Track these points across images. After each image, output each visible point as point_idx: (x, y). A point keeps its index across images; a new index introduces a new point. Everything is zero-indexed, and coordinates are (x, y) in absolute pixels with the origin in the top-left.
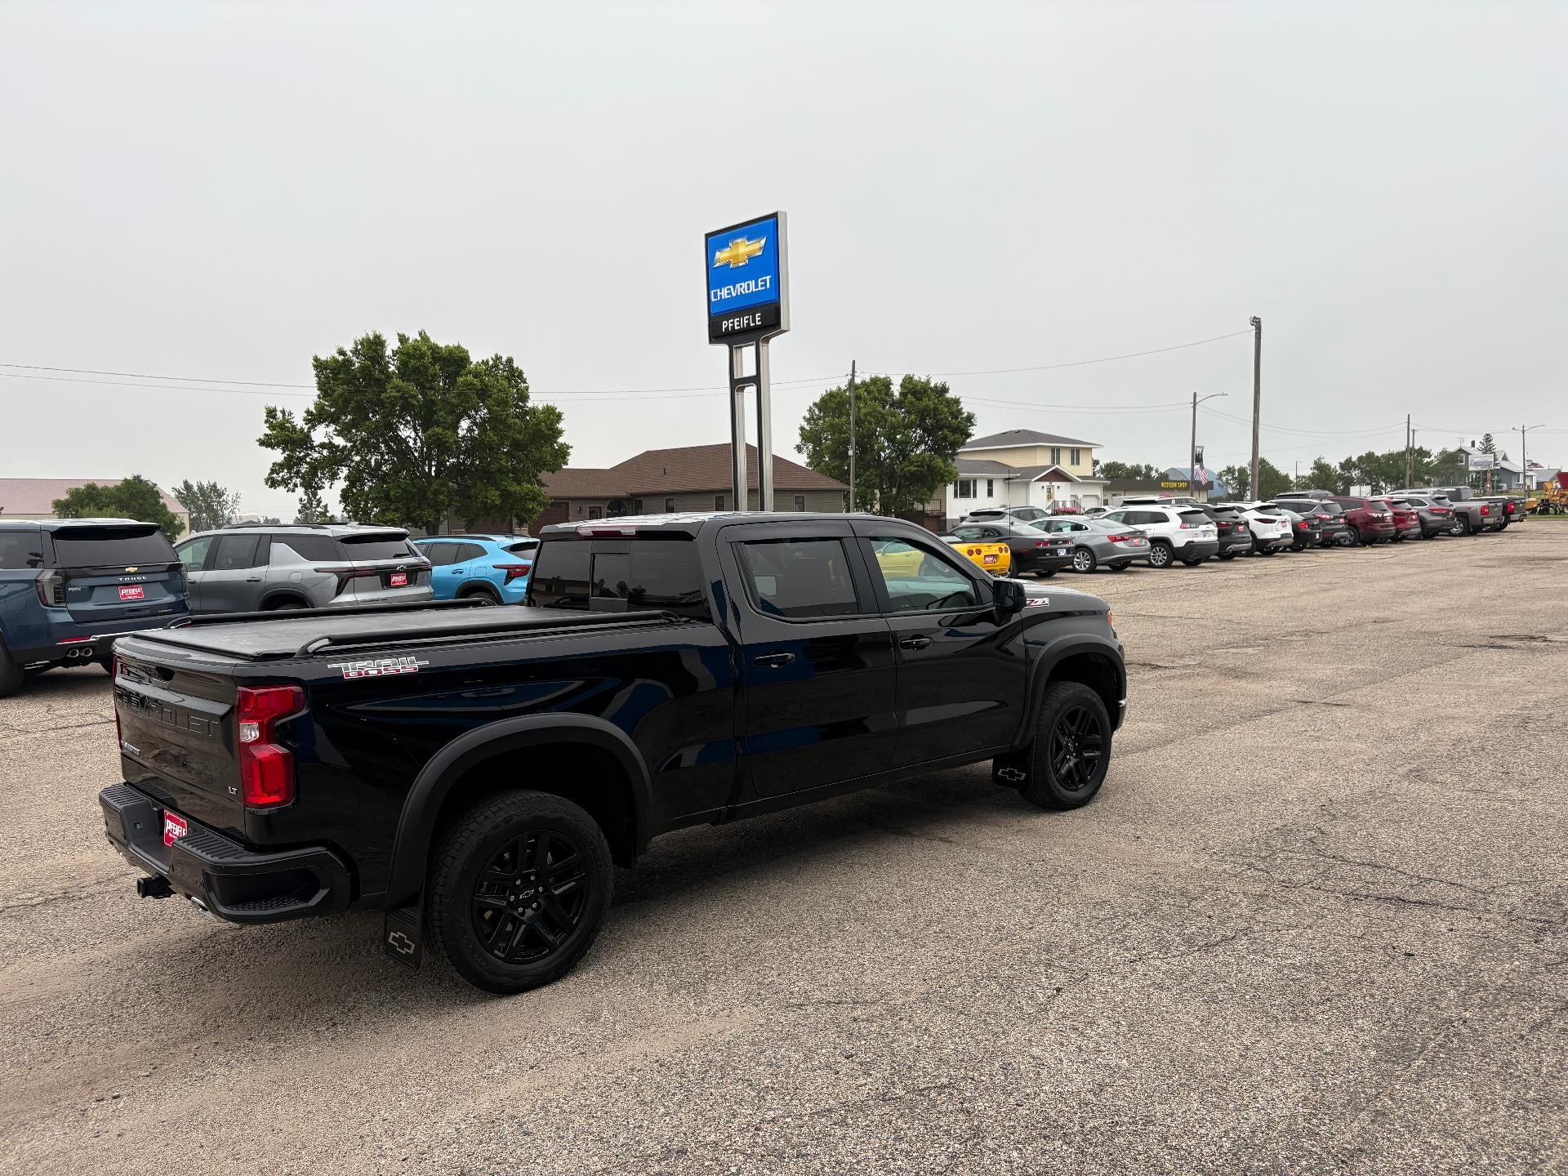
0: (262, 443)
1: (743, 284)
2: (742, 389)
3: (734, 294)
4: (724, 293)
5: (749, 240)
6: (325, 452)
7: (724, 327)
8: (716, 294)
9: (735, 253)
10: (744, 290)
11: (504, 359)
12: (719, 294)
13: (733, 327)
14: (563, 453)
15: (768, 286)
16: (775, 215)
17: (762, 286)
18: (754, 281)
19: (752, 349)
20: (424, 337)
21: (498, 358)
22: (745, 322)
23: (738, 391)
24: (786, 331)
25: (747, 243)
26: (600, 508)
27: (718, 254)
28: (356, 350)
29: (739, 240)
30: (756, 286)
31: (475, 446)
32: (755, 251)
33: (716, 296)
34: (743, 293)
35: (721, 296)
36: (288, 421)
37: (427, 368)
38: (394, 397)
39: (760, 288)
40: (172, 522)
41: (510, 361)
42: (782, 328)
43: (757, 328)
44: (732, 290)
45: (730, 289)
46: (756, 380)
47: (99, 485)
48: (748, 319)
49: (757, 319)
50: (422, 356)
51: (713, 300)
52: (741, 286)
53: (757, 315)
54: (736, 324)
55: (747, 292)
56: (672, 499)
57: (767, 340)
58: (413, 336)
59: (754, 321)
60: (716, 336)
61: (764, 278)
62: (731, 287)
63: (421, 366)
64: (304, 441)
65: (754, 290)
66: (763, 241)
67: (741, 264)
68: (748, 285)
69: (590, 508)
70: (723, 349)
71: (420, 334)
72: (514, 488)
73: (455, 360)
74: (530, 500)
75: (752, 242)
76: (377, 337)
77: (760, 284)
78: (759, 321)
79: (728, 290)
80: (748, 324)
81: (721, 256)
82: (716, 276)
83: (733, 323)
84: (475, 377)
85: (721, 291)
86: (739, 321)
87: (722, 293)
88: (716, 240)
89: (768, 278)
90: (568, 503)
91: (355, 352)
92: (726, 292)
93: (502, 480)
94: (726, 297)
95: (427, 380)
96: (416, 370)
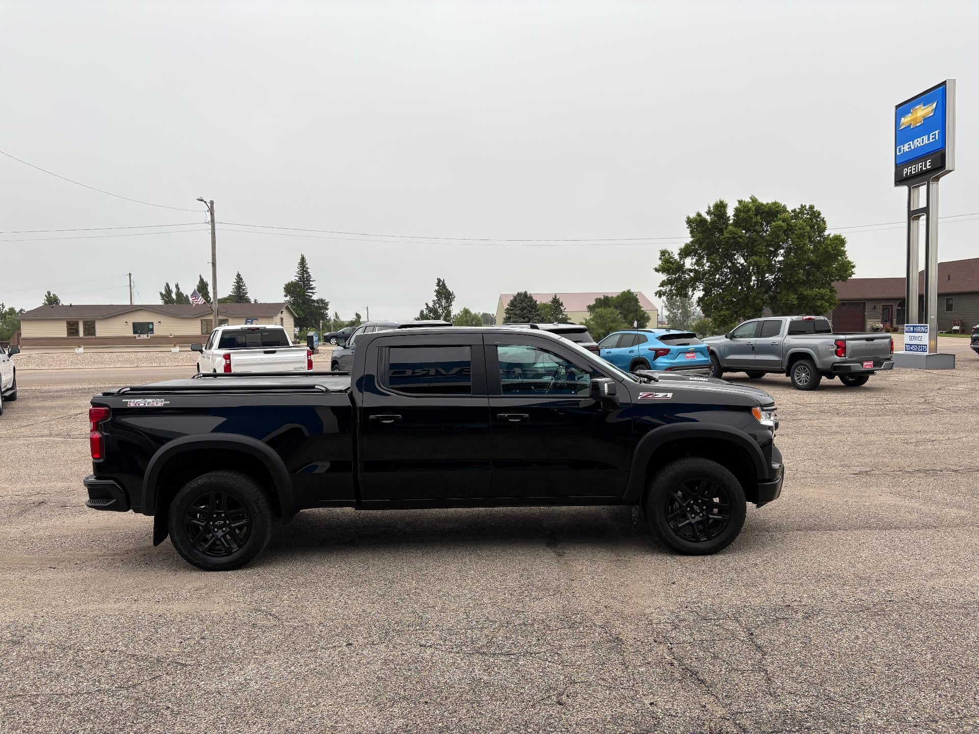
0: (657, 270)
1: (919, 139)
2: (918, 218)
3: (913, 148)
4: (906, 148)
5: (924, 105)
6: (692, 274)
7: (905, 173)
8: (900, 149)
9: (914, 116)
10: (920, 143)
11: (807, 207)
12: (902, 149)
13: (911, 172)
14: (847, 267)
15: (937, 138)
16: (944, 83)
17: (932, 139)
18: (927, 136)
19: (925, 187)
20: (754, 200)
21: (803, 207)
22: (920, 167)
23: (913, 220)
24: (951, 171)
25: (923, 108)
26: (892, 306)
27: (903, 119)
28: (709, 211)
29: (918, 107)
30: (929, 140)
31: (787, 266)
32: (929, 113)
33: (900, 151)
34: (919, 145)
35: (904, 150)
36: (671, 258)
37: (751, 218)
38: (728, 237)
39: (931, 141)
40: (643, 316)
41: (812, 207)
42: (947, 169)
43: (928, 172)
44: (911, 144)
45: (910, 144)
46: (926, 210)
47: (610, 296)
48: (922, 165)
49: (928, 164)
50: (749, 210)
51: (898, 154)
52: (918, 141)
53: (928, 161)
54: (913, 169)
55: (921, 144)
56: (952, 299)
57: (937, 179)
58: (747, 199)
59: (926, 166)
60: (900, 180)
61: (934, 133)
62: (911, 142)
63: (748, 217)
64: (680, 268)
65: (927, 142)
66: (934, 105)
67: (918, 125)
68: (923, 139)
69: (883, 306)
70: (904, 189)
71: (751, 198)
72: (808, 292)
73: (772, 212)
74: (819, 299)
75: (926, 107)
76: (721, 202)
77: (931, 137)
78: (929, 166)
79: (909, 145)
80: (921, 169)
81: (905, 120)
82: (902, 135)
83: (911, 169)
84: (783, 222)
85: (904, 147)
86: (915, 167)
87: (905, 148)
88: (903, 108)
89: (937, 132)
90: (865, 303)
91: (709, 213)
92: (907, 147)
93: (799, 288)
94: (907, 150)
95: (751, 226)
96: (744, 220)
